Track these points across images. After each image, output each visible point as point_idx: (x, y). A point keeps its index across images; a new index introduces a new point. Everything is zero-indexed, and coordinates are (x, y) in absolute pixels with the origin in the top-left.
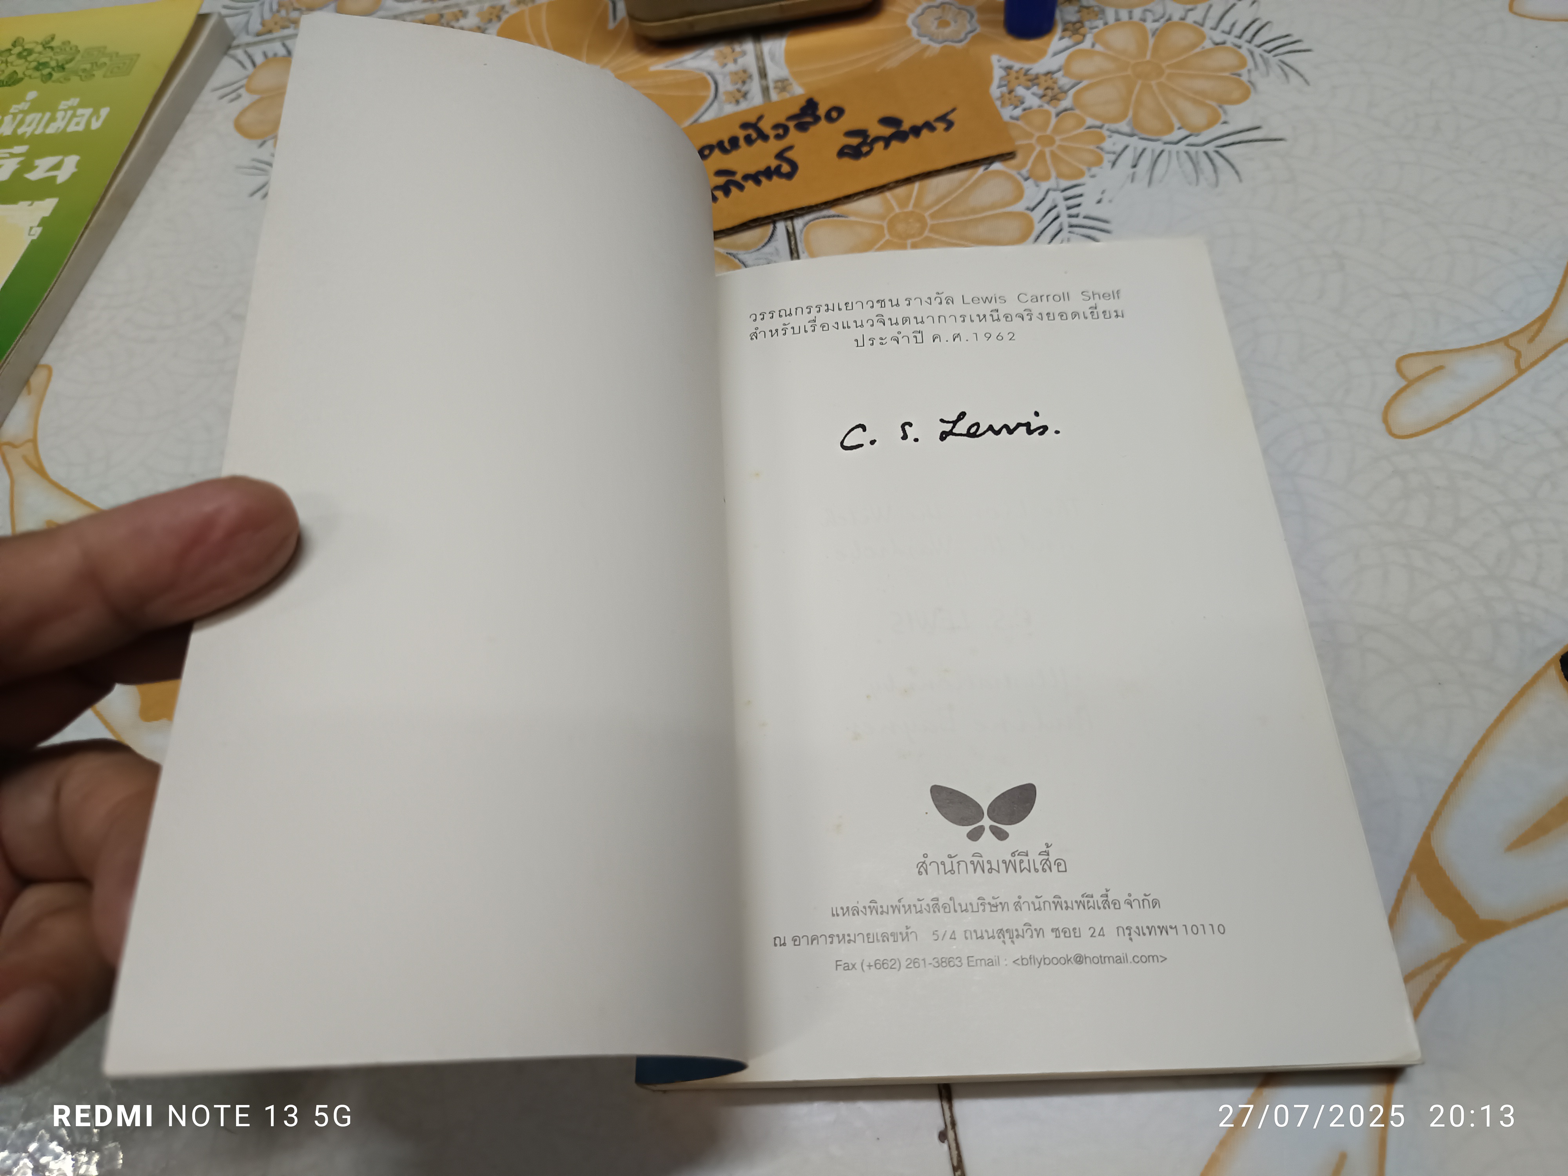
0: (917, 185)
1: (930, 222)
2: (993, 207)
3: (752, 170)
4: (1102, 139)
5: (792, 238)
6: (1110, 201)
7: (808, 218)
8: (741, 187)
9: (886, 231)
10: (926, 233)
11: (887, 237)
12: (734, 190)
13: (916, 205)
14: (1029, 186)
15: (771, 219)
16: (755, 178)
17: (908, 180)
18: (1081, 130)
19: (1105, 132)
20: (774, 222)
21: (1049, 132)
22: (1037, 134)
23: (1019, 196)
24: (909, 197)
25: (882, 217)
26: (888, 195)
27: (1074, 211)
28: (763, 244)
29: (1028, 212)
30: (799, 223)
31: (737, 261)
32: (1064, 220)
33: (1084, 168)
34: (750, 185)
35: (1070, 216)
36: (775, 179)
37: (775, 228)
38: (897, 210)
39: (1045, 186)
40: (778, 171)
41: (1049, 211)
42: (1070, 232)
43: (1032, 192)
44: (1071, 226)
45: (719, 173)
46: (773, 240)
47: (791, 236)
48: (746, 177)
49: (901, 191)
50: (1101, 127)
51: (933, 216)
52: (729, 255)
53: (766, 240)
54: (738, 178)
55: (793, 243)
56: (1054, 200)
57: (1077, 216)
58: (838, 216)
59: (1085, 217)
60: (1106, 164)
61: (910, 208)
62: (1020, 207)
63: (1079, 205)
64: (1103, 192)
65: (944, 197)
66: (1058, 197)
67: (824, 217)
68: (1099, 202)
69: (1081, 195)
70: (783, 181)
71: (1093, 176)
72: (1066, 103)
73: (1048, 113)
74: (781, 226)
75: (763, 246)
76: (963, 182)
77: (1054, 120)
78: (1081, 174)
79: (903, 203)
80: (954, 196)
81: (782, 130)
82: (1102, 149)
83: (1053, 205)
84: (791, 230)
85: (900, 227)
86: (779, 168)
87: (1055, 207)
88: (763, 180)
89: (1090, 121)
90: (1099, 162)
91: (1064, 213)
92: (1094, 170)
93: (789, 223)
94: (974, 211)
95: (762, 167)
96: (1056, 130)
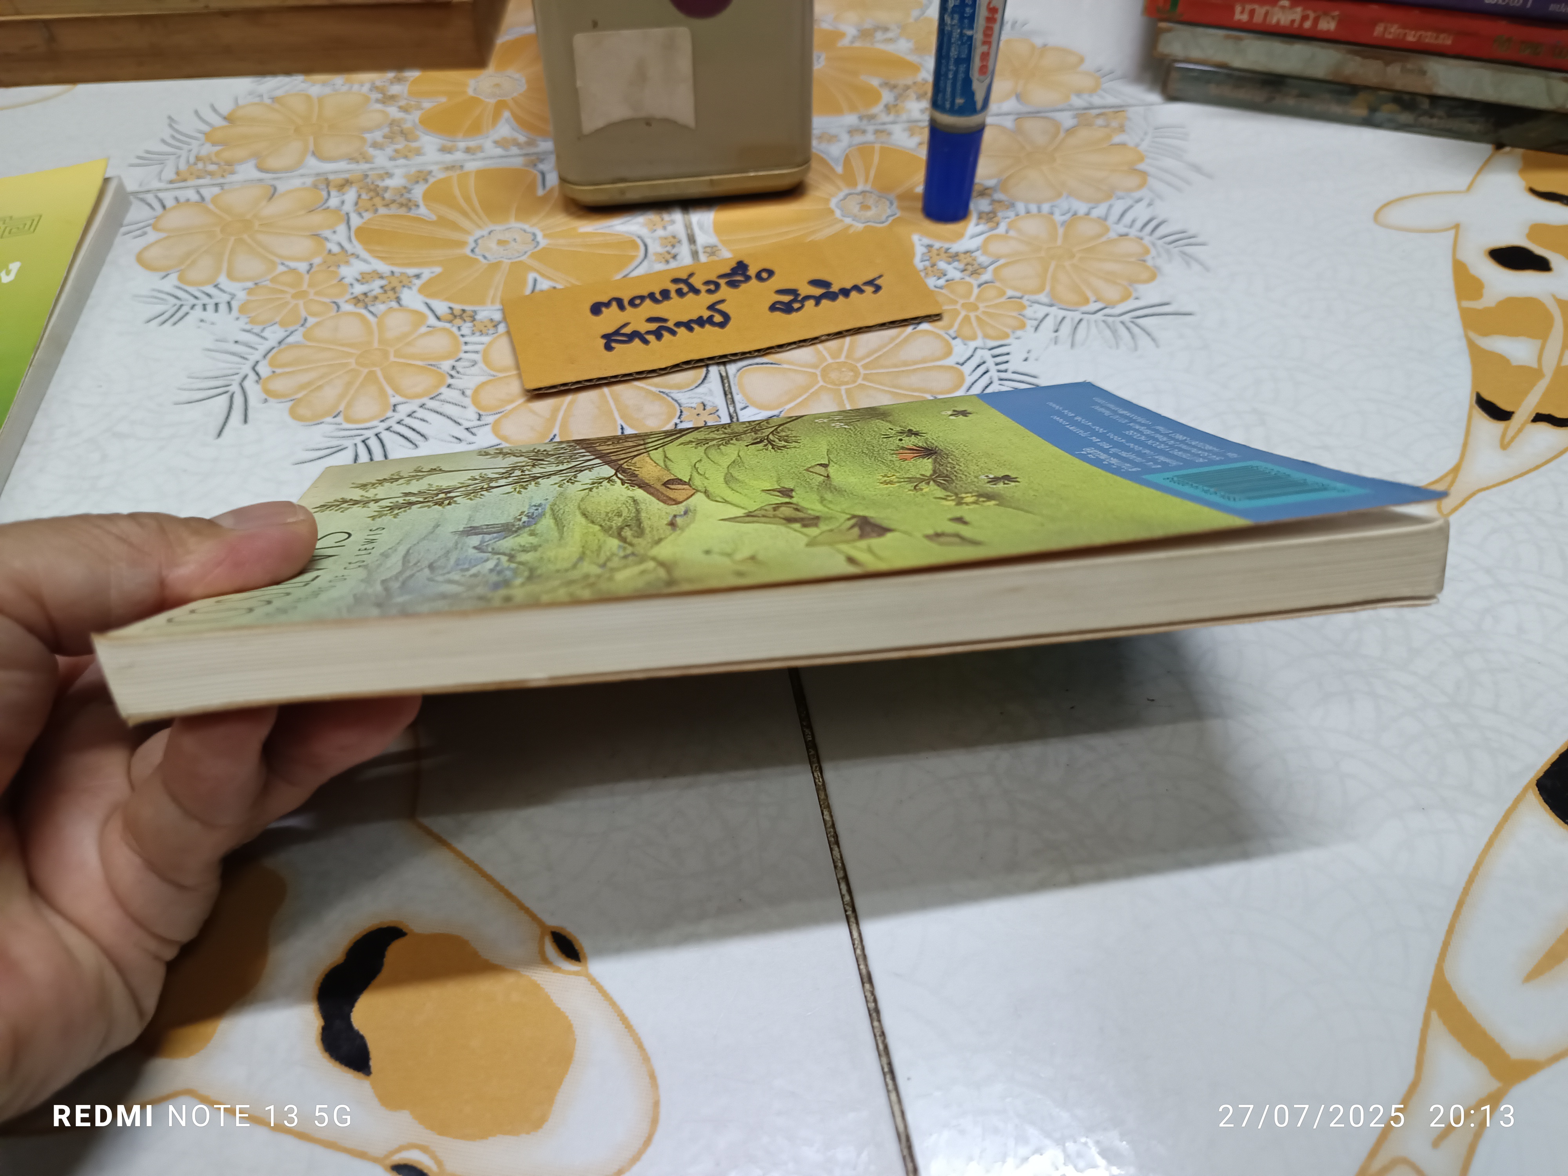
0: (848, 340)
1: (862, 371)
2: (924, 361)
3: (685, 319)
4: (1024, 307)
5: (726, 381)
6: (1037, 360)
7: (741, 364)
8: (673, 333)
9: (819, 378)
10: (860, 381)
11: (821, 383)
12: (666, 335)
13: (847, 357)
14: (958, 345)
15: (704, 363)
16: (688, 325)
17: (839, 335)
18: (1003, 299)
19: (1024, 301)
20: (707, 366)
21: (972, 299)
22: (961, 301)
23: (949, 352)
24: (841, 349)
25: (815, 367)
26: (820, 346)
27: (1002, 367)
28: (696, 385)
29: (959, 366)
30: (732, 368)
31: (670, 399)
32: (993, 373)
33: (1009, 331)
34: (682, 331)
35: (999, 371)
36: (707, 326)
37: (708, 372)
38: (830, 361)
39: (973, 345)
40: (710, 320)
41: (979, 366)
42: (1000, 385)
43: (960, 350)
44: (1001, 380)
45: (651, 320)
46: (706, 381)
47: (724, 379)
48: (678, 324)
49: (833, 344)
50: (1021, 298)
51: (865, 366)
52: (661, 394)
53: (700, 381)
54: (670, 324)
55: (727, 385)
56: (982, 357)
57: (1006, 371)
58: (772, 364)
59: (1014, 373)
60: (1030, 328)
61: (842, 359)
62: (950, 361)
63: (1007, 362)
64: (1029, 352)
65: (875, 351)
66: (987, 355)
67: (757, 364)
68: (1026, 360)
69: (1008, 354)
70: (717, 329)
71: (1018, 338)
72: (987, 276)
73: (970, 285)
74: (714, 370)
75: (697, 387)
76: (892, 339)
77: (976, 291)
78: (1007, 336)
79: (835, 355)
80: (885, 350)
81: (713, 286)
82: (1023, 316)
83: (982, 361)
84: (724, 374)
85: (834, 375)
86: (710, 318)
87: (984, 363)
88: (695, 326)
89: (1010, 293)
90: (1022, 326)
91: (993, 369)
92: (1019, 333)
93: (722, 368)
94: (905, 364)
95: (695, 317)
96: (978, 297)
